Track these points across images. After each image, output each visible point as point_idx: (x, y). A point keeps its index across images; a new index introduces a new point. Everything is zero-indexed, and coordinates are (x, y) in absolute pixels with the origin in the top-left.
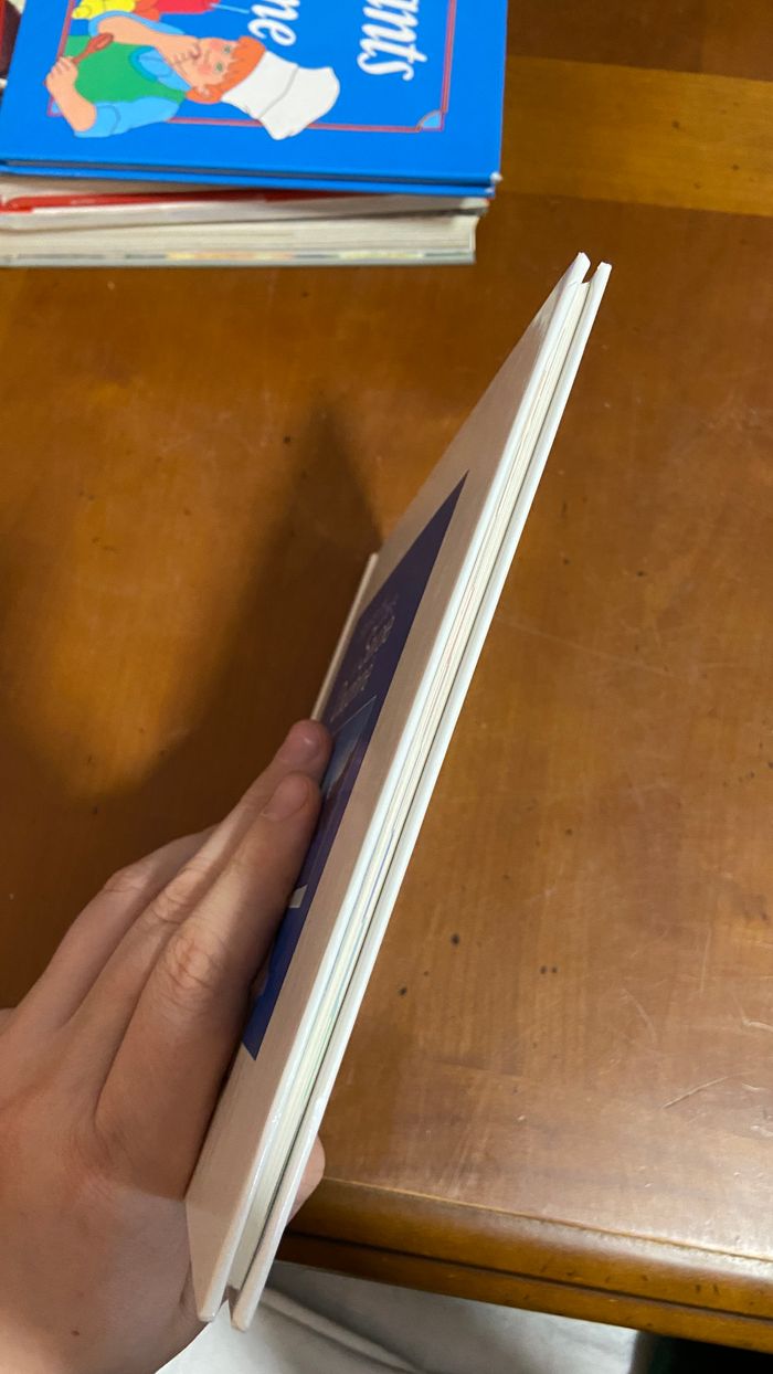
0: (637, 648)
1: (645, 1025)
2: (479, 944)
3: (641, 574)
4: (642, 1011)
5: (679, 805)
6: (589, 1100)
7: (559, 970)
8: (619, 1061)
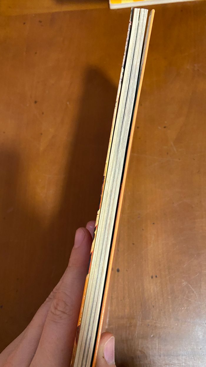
0: (168, 154)
1: (193, 292)
2: (127, 270)
3: (165, 127)
4: (191, 287)
5: (192, 207)
6: (176, 324)
7: (158, 276)
8: (185, 308)
